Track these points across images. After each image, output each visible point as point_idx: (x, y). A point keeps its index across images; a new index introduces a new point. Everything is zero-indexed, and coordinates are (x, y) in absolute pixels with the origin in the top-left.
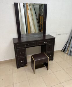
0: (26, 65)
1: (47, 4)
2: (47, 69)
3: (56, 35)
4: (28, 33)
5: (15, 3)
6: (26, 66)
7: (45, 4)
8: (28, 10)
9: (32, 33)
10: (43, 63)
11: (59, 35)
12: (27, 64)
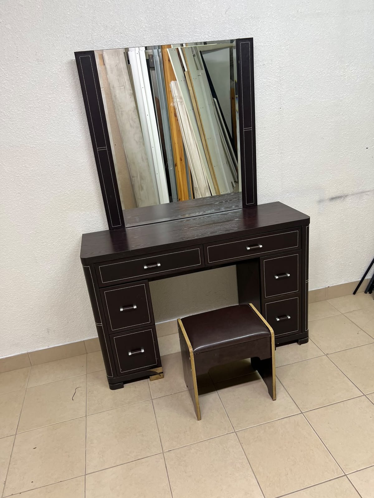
0: (159, 370)
1: (251, 40)
2: (272, 393)
3: (320, 201)
4: (179, 200)
5: (77, 54)
6: (155, 374)
7: (238, 41)
8: (172, 84)
9: (198, 196)
10: (249, 360)
11: (332, 199)
12: (159, 365)
